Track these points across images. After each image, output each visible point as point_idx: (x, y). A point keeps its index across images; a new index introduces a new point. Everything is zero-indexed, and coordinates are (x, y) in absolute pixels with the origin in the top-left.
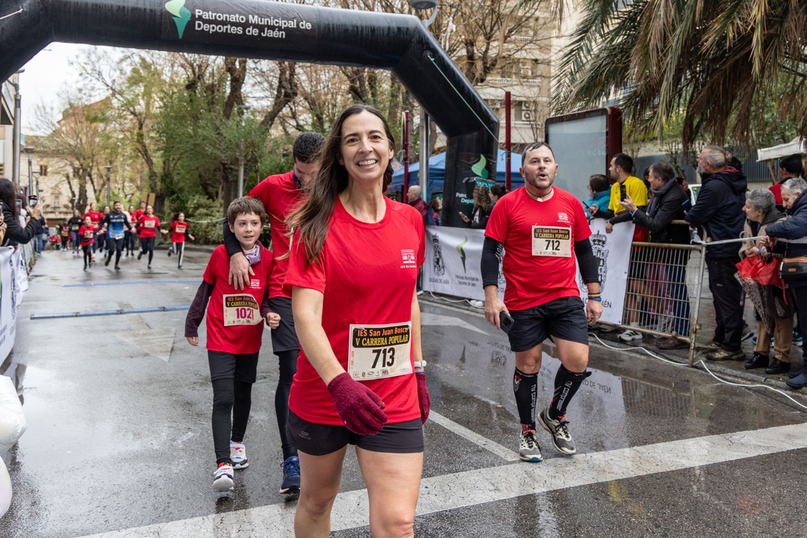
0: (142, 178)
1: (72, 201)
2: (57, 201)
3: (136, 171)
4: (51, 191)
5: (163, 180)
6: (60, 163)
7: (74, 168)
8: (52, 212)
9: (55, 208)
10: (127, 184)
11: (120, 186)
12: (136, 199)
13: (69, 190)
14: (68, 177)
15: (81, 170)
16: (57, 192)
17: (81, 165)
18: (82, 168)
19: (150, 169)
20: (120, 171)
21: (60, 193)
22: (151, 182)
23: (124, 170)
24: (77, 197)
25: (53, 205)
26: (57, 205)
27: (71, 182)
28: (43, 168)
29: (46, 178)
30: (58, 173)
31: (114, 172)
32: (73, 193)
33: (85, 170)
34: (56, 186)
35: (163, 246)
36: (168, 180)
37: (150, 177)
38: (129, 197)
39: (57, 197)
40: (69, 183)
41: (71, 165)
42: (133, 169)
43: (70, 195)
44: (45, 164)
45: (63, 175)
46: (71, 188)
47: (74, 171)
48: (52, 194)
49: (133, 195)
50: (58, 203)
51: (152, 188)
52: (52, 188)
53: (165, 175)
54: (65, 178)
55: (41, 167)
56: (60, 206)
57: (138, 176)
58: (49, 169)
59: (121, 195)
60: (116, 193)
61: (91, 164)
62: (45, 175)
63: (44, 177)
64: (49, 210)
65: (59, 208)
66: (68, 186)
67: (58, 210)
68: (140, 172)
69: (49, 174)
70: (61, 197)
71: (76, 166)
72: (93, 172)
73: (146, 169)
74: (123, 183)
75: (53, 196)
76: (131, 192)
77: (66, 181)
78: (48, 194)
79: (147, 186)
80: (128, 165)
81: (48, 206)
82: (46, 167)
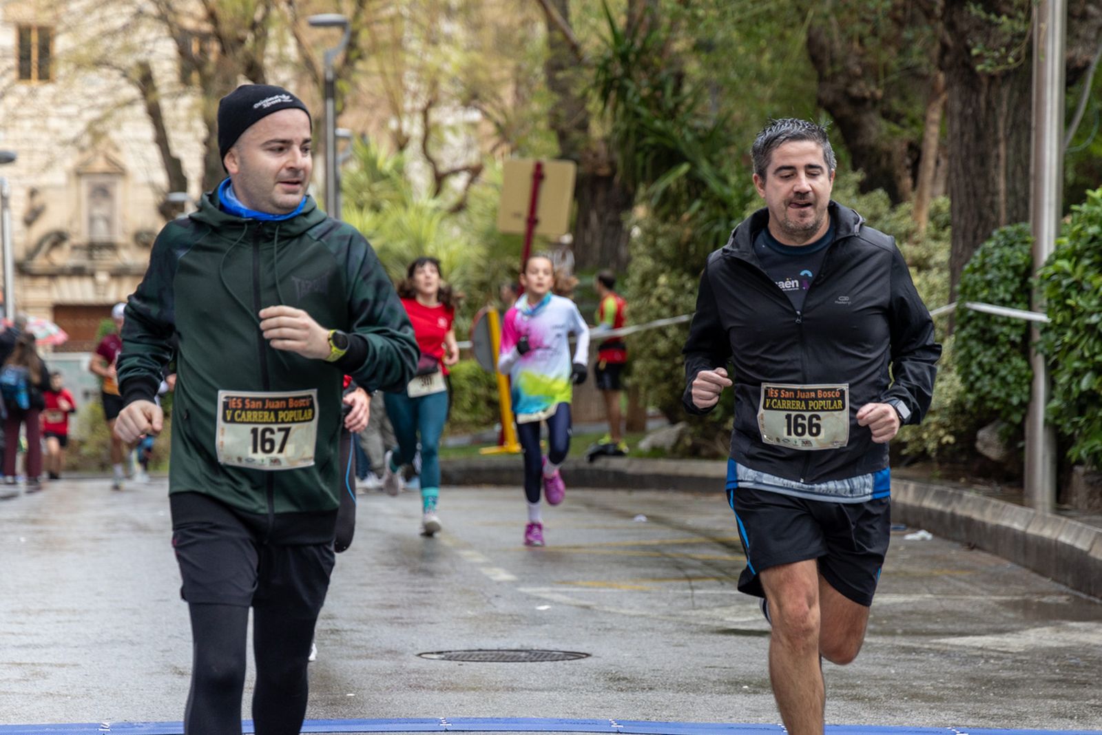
0: (521, 81)
1: (167, 209)
2: (99, 211)
3: (489, 35)
4: (71, 160)
5: (610, 87)
6: (110, 11)
7: (182, 38)
8: (78, 272)
9: (92, 248)
10: (449, 116)
11: (413, 128)
12: (486, 193)
13: (154, 153)
14: (146, 81)
15: (215, 47)
16: (100, 165)
17: (212, 17)
18: (219, 37)
19: (551, 25)
20: (415, 45)
21: (118, 172)
22: (557, 97)
23: (432, 40)
24: (195, 190)
25: (81, 236)
26: (101, 234)
27: (165, 104)
28: (34, 38)
29: (47, 90)
30: (99, 63)
31: (376, 48)
32: (173, 167)
33: (229, 45)
34: (96, 132)
35: (616, 464)
36: (640, 87)
37: (553, 67)
38: (458, 183)
39: (102, 193)
40: (155, 114)
41: (162, 18)
42: (476, 27)
43: (161, 178)
44: (45, 18)
45: (125, 75)
46: (162, 140)
47: (183, 52)
48: (79, 173)
49: (475, 172)
50: (109, 221)
51: (562, 136)
52: (75, 141)
53: (624, 57)
54: (132, 92)
55: (23, 33)
56: (120, 238)
57: (501, 71)
58: (61, 44)
59: (419, 175)
60: (386, 162)
61: (258, 15)
62: (45, 76)
63: (35, 83)
64: (63, 258)
65: (112, 246)
66: (147, 131)
67: (109, 260)
68: (505, 43)
69: (61, 70)
70: (121, 191)
71: (189, 24)
72: (272, 48)
73: (540, 29)
74: (425, 113)
75: (84, 188)
76: (473, 158)
77: (140, 109)
78: (58, 177)
79: (543, 125)
80: (449, 12)
81: (58, 239)
82: (46, 37)
